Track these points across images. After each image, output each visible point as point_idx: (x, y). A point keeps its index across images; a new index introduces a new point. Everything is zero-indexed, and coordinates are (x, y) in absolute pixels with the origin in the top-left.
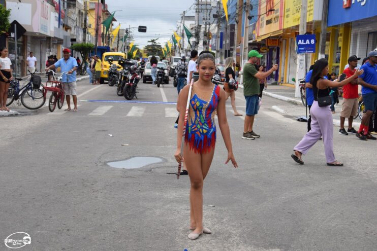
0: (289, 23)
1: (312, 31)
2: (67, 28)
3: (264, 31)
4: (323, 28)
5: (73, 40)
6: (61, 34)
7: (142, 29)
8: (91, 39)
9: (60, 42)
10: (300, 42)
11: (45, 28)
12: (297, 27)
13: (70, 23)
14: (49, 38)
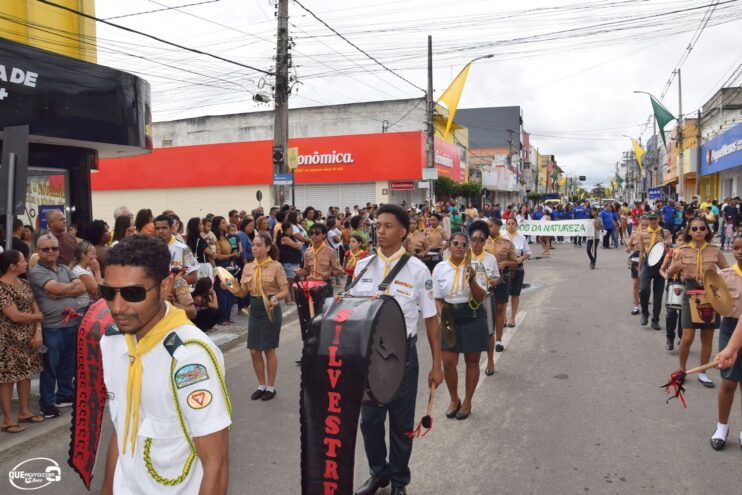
0: (678, 175)
1: (689, 180)
2: (523, 183)
3: (667, 178)
4: (697, 177)
5: (528, 191)
6: (519, 188)
7: (583, 178)
8: (542, 189)
9: (517, 194)
10: (651, 193)
11: (506, 186)
12: (677, 178)
13: (526, 180)
14: (509, 192)
